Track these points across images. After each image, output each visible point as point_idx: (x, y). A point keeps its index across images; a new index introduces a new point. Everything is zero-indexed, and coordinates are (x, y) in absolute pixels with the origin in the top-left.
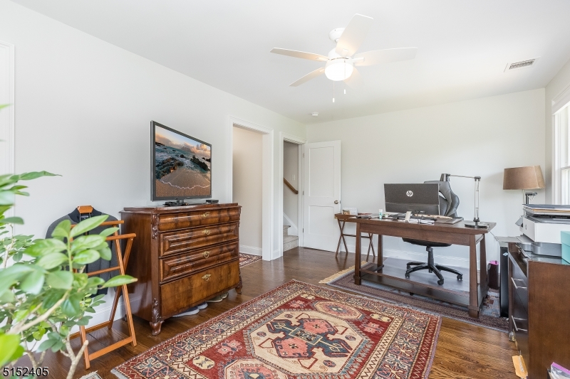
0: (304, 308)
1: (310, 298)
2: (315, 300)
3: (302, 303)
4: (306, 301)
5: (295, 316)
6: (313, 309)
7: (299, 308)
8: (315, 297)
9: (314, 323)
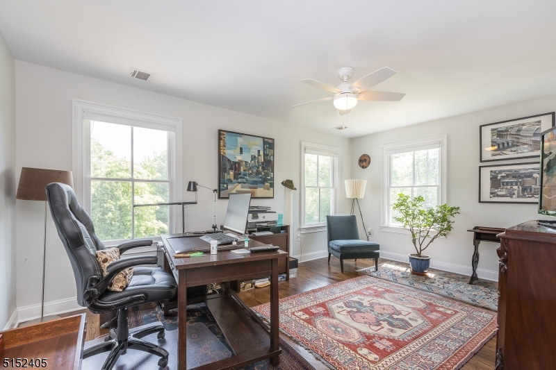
0: (374, 336)
1: (365, 351)
2: (358, 346)
3: (377, 345)
4: (372, 348)
5: (385, 330)
6: (364, 333)
7: (381, 339)
8: (356, 351)
9: (365, 320)
